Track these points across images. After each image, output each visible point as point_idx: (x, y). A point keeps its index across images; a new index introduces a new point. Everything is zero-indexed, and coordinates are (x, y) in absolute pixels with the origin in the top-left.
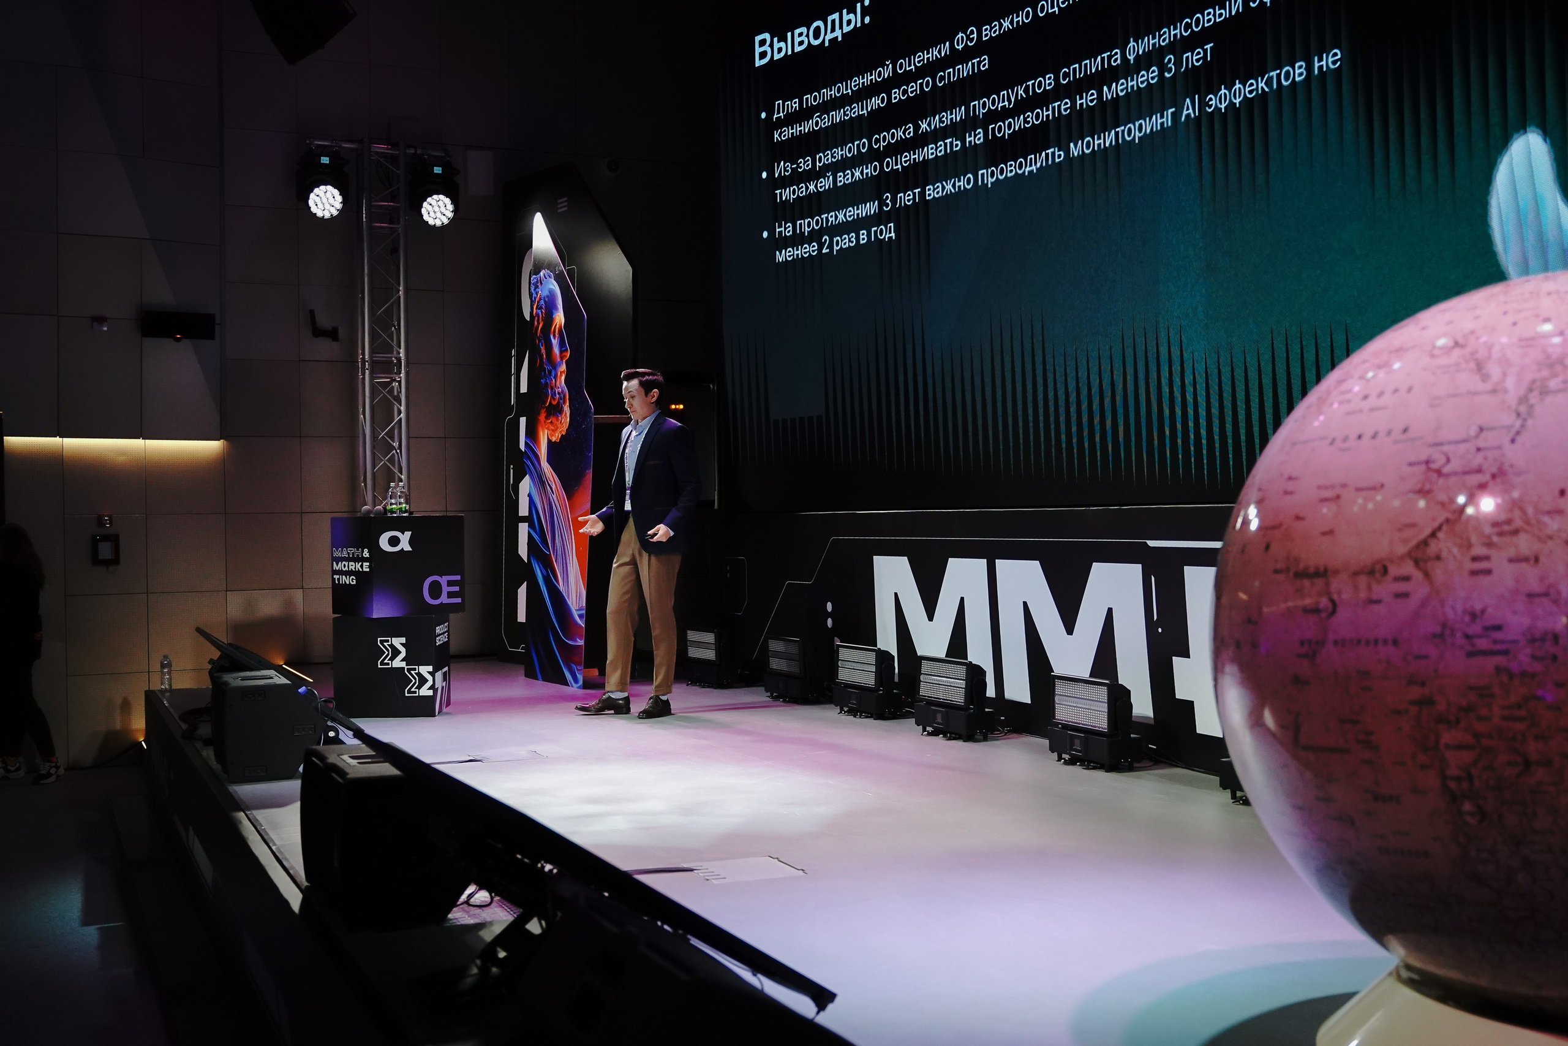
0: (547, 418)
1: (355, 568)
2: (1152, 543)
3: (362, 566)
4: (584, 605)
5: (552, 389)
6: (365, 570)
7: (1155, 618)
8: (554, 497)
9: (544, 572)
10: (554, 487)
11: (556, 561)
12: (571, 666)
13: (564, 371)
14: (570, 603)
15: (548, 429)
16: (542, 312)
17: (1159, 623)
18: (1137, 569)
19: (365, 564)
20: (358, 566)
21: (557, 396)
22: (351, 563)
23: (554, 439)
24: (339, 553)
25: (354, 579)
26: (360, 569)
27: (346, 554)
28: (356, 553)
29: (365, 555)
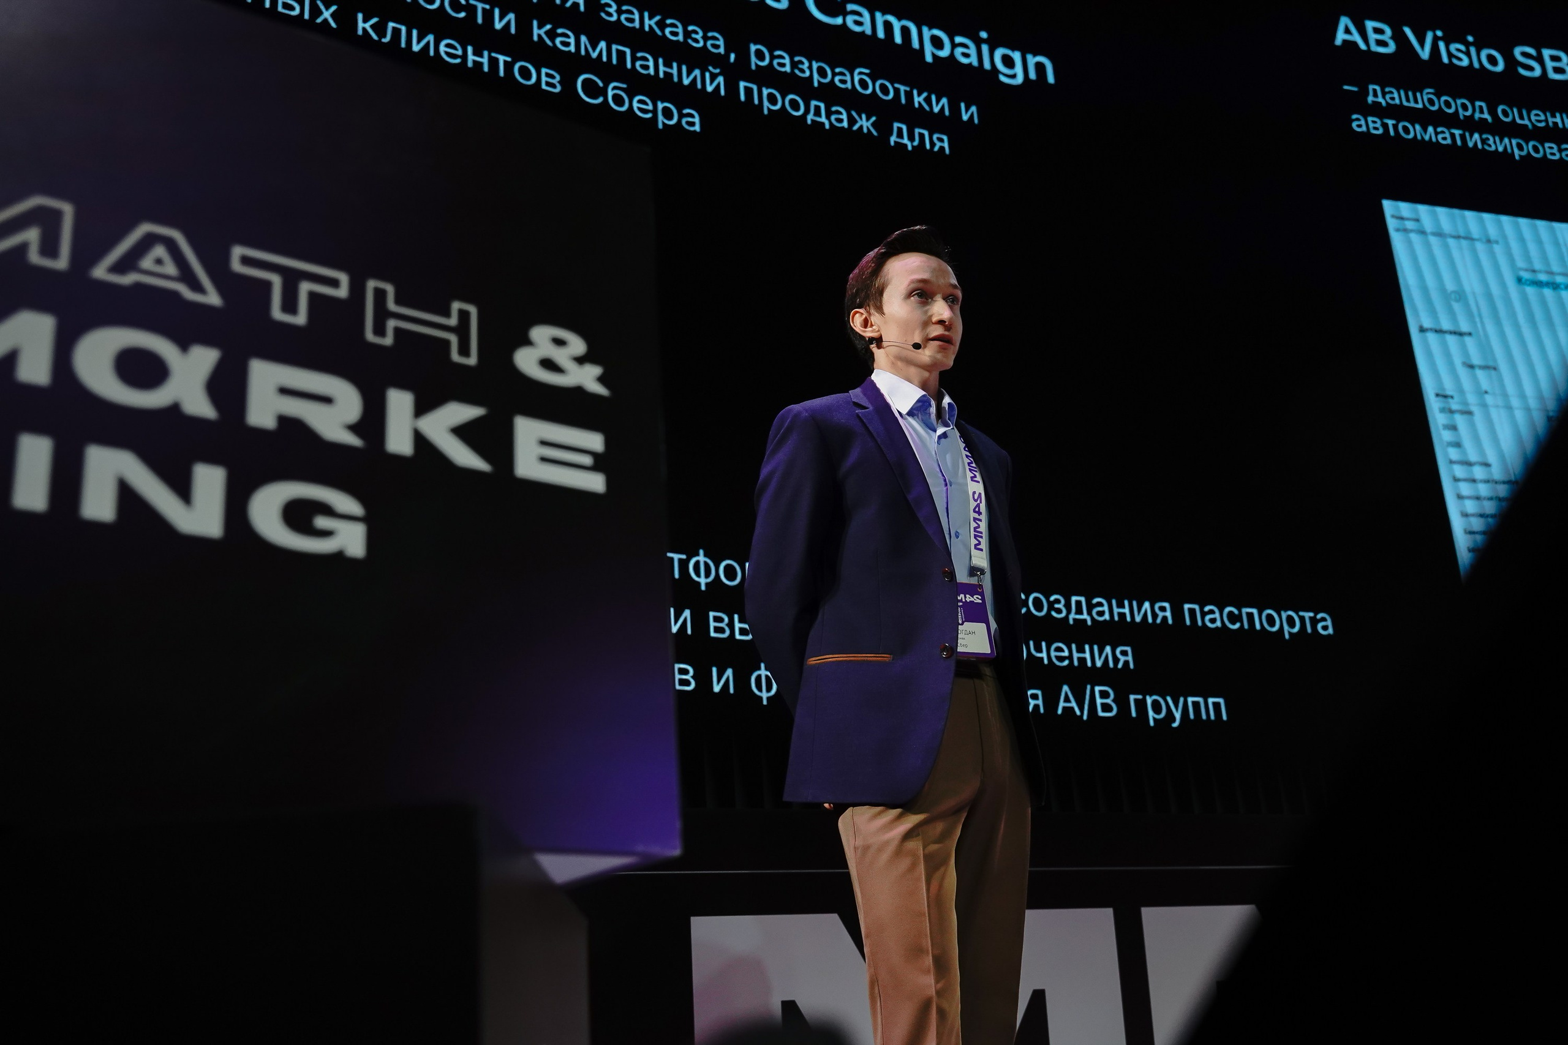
24: (32, 236)
25: (327, 510)
26: (464, 456)
27: (187, 276)
28: (382, 315)
29: (548, 364)
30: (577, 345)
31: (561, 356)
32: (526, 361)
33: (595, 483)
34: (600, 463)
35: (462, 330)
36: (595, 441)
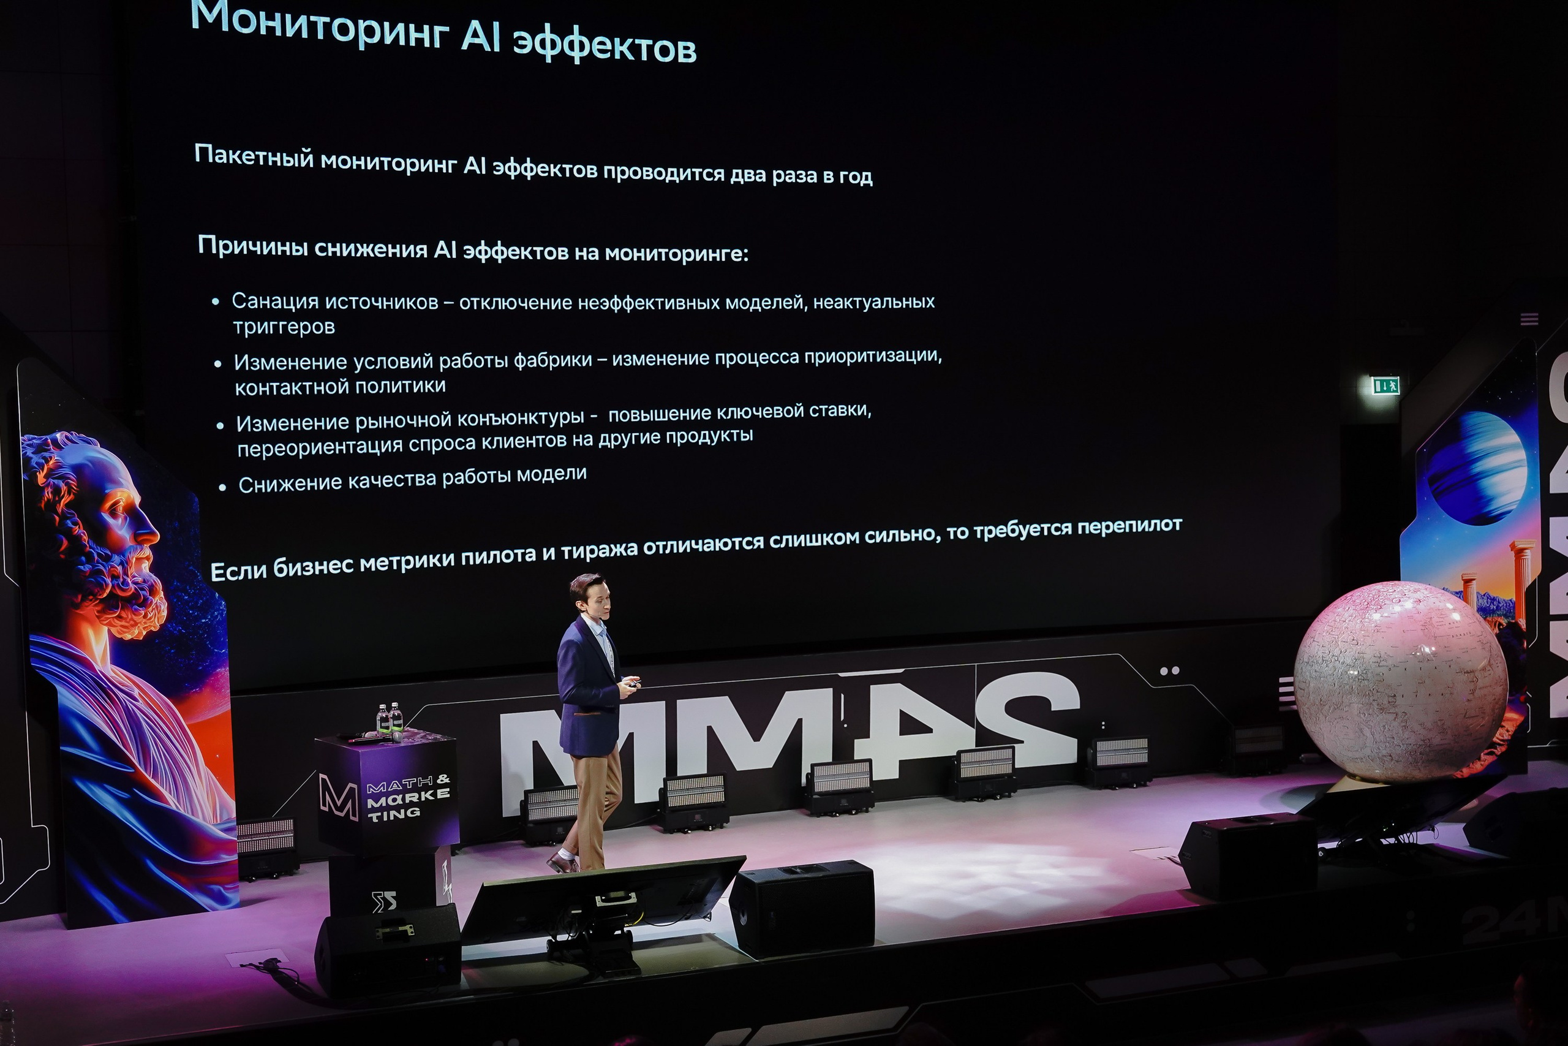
0: (103, 612)
1: (420, 798)
2: (842, 675)
3: (434, 795)
4: (234, 815)
5: (115, 577)
6: (439, 797)
7: (842, 718)
8: (141, 704)
9: (124, 795)
10: (136, 692)
11: (155, 777)
12: (212, 890)
13: (148, 558)
14: (199, 820)
15: (109, 624)
16: (67, 484)
17: (844, 722)
18: (829, 692)
19: (439, 791)
20: (427, 795)
21: (132, 586)
22: (407, 796)
23: (128, 637)
24: (382, 788)
25: (415, 811)
26: (431, 798)
27: (398, 787)
28: (420, 782)
29: (442, 781)
30: (446, 776)
31: (443, 779)
32: (439, 781)
33: (448, 796)
34: (449, 792)
35: (430, 781)
36: (448, 790)
